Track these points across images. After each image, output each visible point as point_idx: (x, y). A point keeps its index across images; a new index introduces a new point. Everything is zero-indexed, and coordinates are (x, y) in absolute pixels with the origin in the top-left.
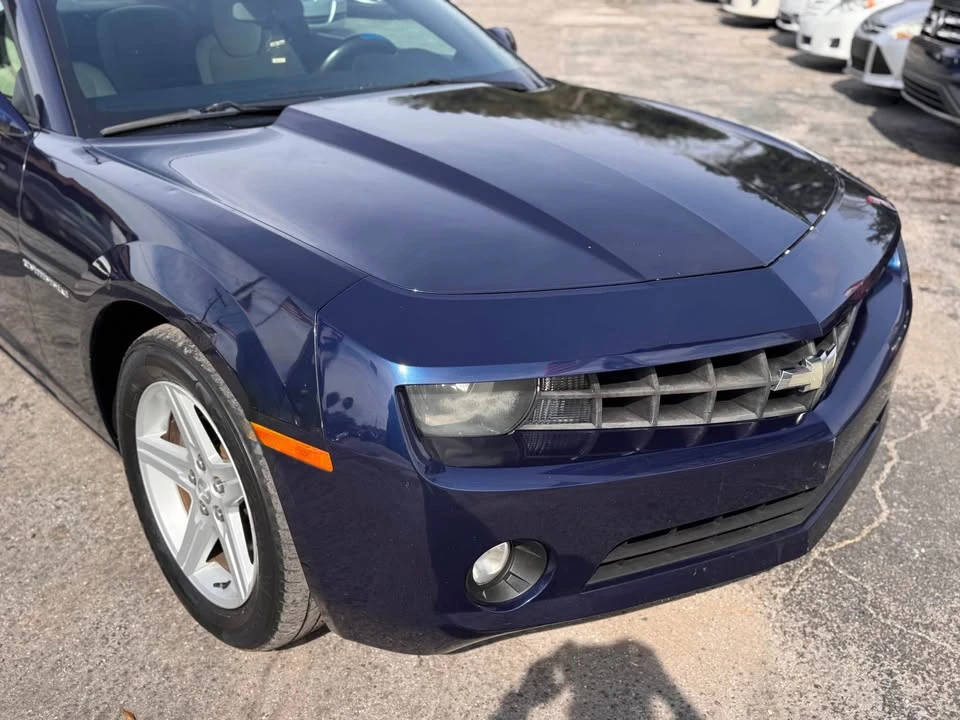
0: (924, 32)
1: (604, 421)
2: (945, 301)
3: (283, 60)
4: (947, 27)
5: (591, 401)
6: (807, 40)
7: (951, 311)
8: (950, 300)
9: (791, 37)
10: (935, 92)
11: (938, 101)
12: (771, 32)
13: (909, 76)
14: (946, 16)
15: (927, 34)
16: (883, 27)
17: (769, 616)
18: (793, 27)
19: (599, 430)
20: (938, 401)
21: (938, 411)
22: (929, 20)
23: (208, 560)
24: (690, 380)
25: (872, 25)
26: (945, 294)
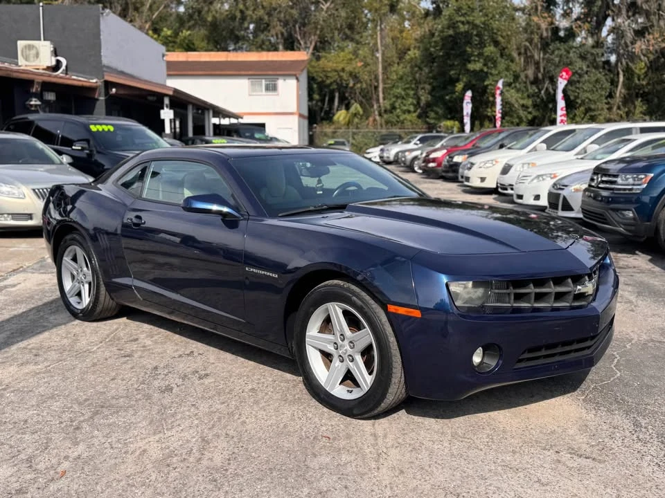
0: (590, 186)
1: (515, 302)
2: (626, 305)
3: (321, 192)
4: (603, 182)
5: (509, 294)
6: (520, 197)
7: (630, 309)
8: (629, 305)
9: (511, 198)
10: (601, 215)
11: (605, 219)
12: (494, 196)
13: (585, 208)
14: (601, 177)
15: (593, 187)
16: (566, 186)
17: (579, 405)
18: (510, 191)
19: (512, 306)
20: (633, 339)
21: (633, 342)
22: (592, 180)
23: (340, 384)
24: (545, 288)
25: (559, 186)
26: (626, 303)
